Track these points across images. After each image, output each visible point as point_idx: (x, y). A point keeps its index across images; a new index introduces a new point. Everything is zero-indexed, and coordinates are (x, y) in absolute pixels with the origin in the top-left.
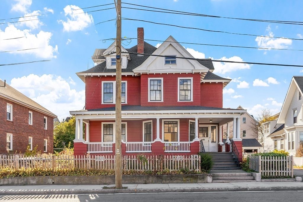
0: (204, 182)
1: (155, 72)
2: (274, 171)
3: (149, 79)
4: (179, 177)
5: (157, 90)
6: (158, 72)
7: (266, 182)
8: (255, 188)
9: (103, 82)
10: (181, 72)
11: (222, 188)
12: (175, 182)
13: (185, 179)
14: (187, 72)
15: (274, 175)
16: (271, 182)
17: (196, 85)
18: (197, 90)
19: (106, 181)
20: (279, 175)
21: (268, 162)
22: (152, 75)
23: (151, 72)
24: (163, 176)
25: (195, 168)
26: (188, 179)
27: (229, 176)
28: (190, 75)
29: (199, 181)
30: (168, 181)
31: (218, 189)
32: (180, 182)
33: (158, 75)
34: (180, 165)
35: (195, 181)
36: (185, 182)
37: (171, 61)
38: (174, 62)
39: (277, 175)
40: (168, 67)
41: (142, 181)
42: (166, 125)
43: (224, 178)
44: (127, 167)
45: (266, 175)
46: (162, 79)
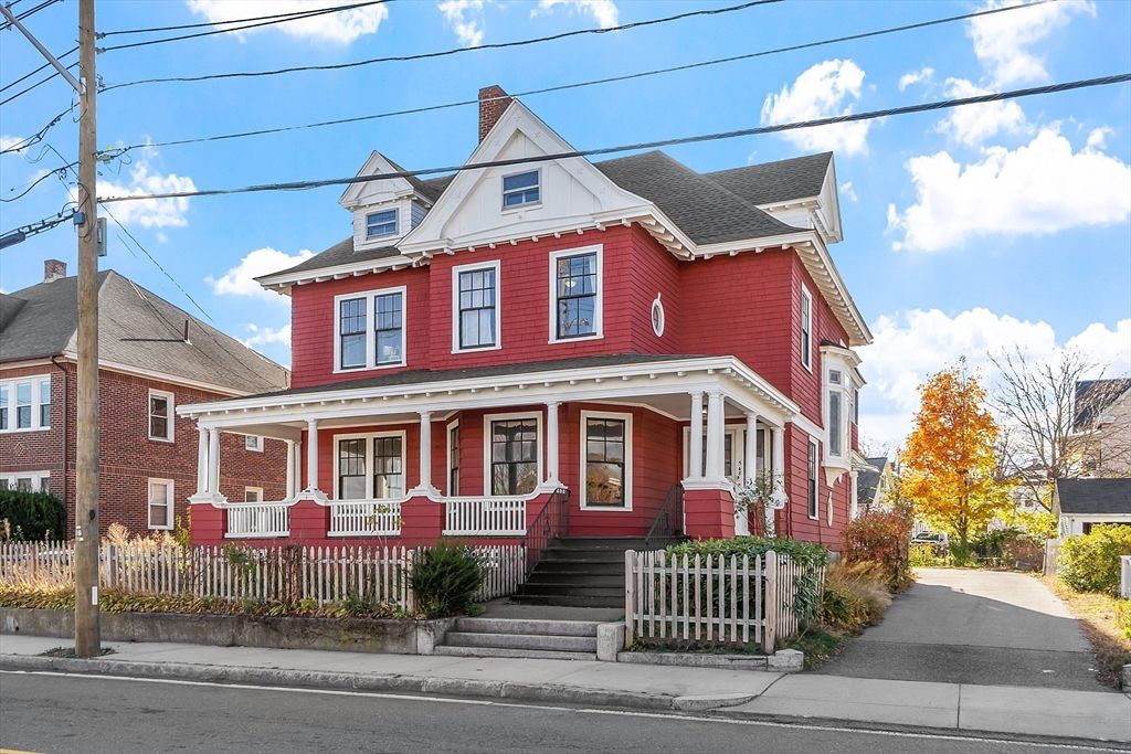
0: (405, 650)
1: (470, 243)
2: (686, 619)
3: (456, 270)
4: (327, 628)
5: (484, 308)
6: (480, 241)
7: (637, 663)
8: (447, 686)
9: (338, 299)
10: (556, 228)
11: (336, 677)
12: (316, 644)
13: (345, 638)
14: (579, 225)
15: (686, 637)
16: (656, 664)
17: (615, 273)
18: (618, 293)
19: (133, 631)
20: (710, 638)
21: (663, 580)
22: (463, 256)
23: (459, 244)
24: (280, 621)
25: (395, 597)
26: (355, 635)
27: (522, 633)
28: (591, 235)
29: (392, 647)
30: (296, 642)
31: (324, 678)
32: (331, 644)
33: (483, 253)
34: (348, 584)
35: (379, 645)
36: (347, 646)
37: (527, 192)
38: (534, 195)
39: (698, 638)
40: (514, 219)
41: (225, 635)
42: (498, 437)
43: (488, 638)
44: (202, 587)
45: (651, 634)
46: (496, 264)
